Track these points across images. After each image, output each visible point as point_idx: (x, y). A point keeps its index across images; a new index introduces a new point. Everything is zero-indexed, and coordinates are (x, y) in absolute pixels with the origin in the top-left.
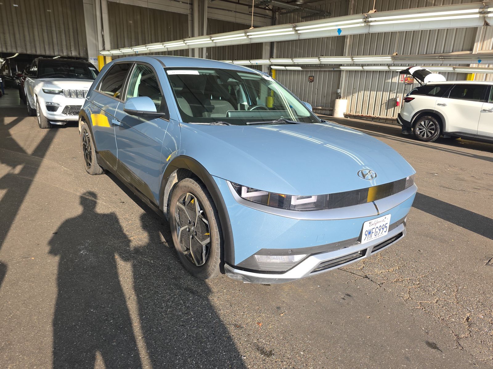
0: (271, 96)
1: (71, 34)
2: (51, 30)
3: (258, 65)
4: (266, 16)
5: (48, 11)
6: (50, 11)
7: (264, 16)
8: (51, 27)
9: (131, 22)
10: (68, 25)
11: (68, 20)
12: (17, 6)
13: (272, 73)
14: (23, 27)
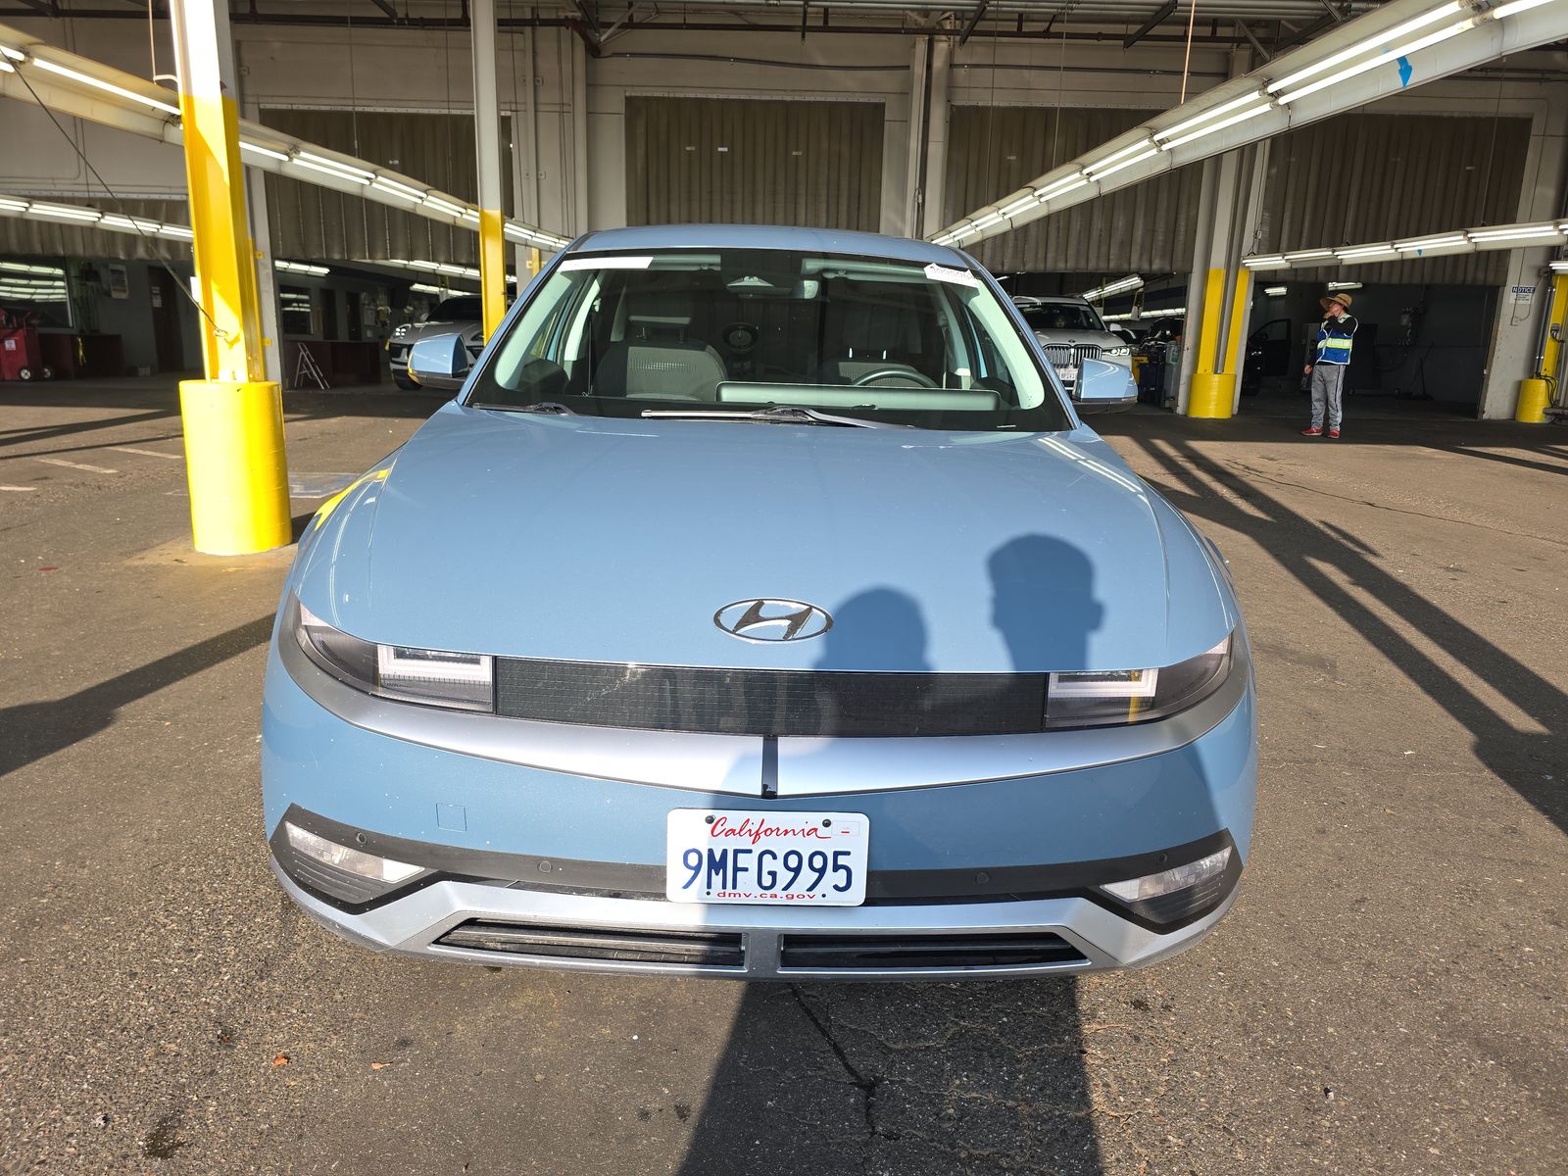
0: (1539, 376)
1: (844, 208)
2: (796, 203)
3: (1424, 259)
4: (1547, 76)
5: (794, 153)
6: (800, 153)
7: (1539, 76)
8: (796, 195)
9: (1013, 158)
10: (839, 185)
11: (839, 173)
12: (726, 149)
13: (1553, 287)
14: (732, 202)
